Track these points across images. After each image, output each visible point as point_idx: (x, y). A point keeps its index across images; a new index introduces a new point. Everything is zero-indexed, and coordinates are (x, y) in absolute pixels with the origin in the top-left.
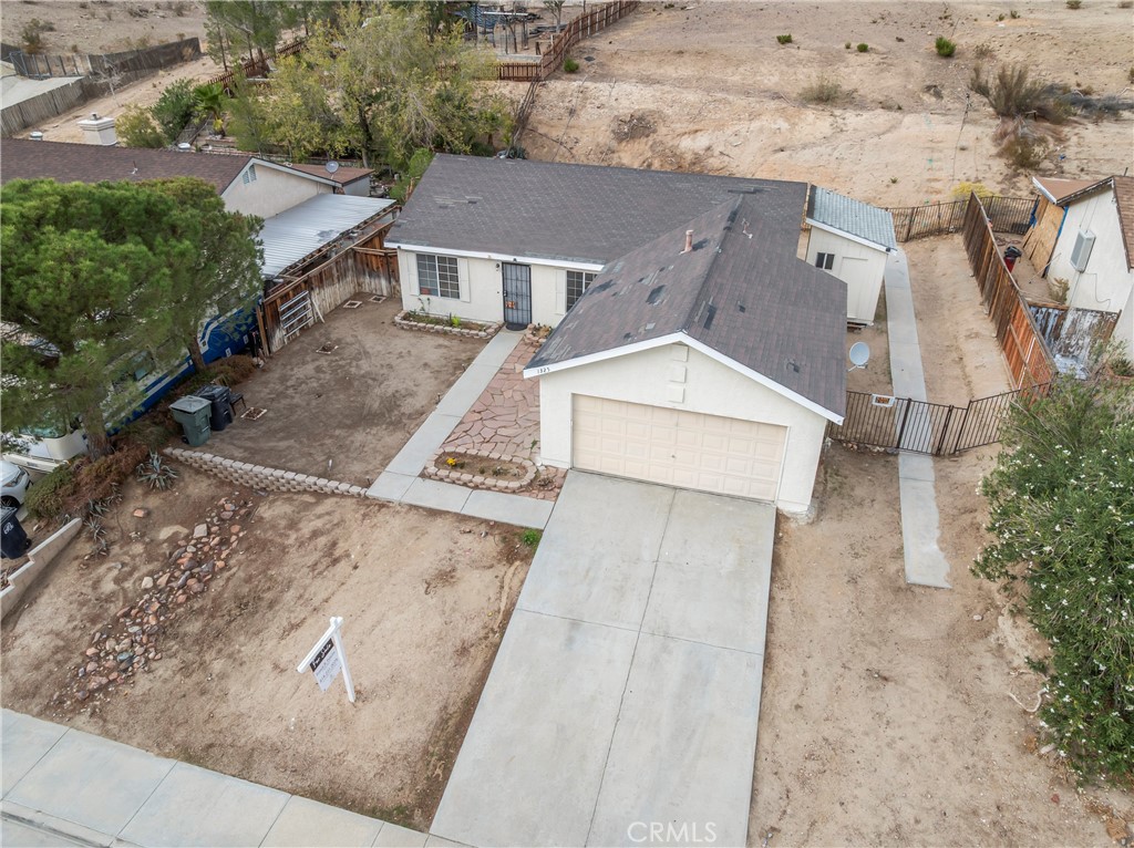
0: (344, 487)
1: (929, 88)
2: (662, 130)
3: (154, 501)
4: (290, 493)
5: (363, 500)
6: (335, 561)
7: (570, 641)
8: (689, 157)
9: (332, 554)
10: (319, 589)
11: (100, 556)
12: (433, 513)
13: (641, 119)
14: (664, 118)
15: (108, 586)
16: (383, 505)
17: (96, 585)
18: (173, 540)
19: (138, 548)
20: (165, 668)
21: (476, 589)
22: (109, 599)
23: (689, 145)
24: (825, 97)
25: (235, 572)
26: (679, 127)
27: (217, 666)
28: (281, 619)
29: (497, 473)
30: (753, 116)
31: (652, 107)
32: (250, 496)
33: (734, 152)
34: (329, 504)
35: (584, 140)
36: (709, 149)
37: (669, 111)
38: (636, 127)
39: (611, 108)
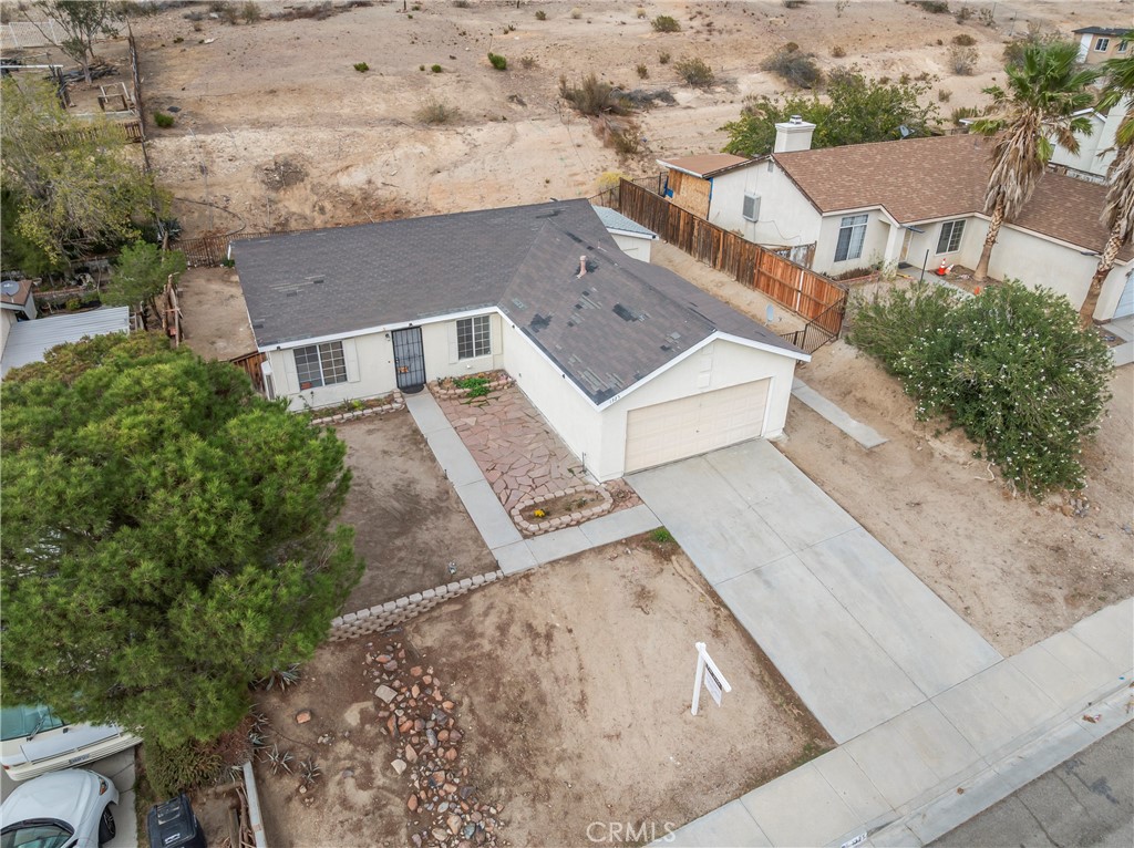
1: (512, 98)
2: (314, 172)
4: (430, 613)
5: (506, 581)
6: (549, 637)
8: (357, 195)
9: (538, 635)
11: (314, 781)
12: (574, 559)
13: (286, 164)
14: (309, 160)
15: (363, 798)
16: (527, 576)
17: (345, 804)
18: (366, 717)
19: (344, 748)
20: (518, 810)
22: (378, 805)
23: (352, 180)
24: (439, 118)
26: (331, 166)
27: (562, 772)
28: (565, 709)
29: (582, 505)
30: (393, 145)
31: (290, 150)
32: (388, 636)
33: (395, 181)
35: (236, 197)
36: (370, 182)
37: (309, 153)
38: (286, 174)
39: (245, 159)
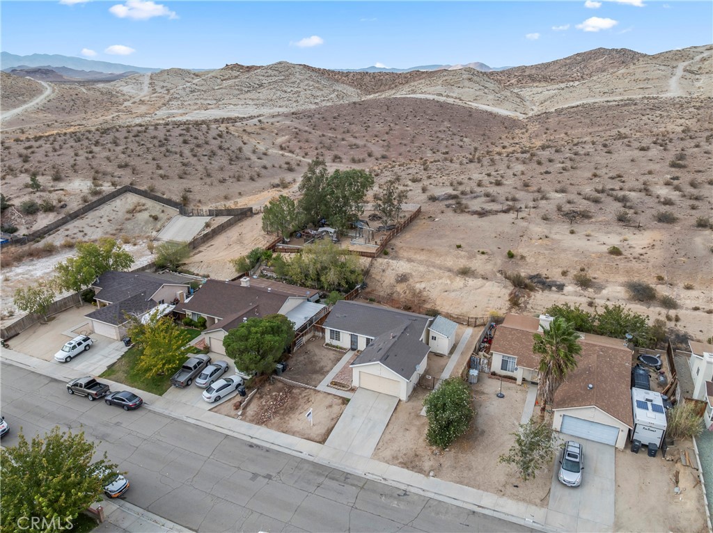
0: (311, 387)
1: (499, 271)
2: (411, 280)
3: (271, 387)
4: (299, 387)
5: (315, 390)
6: (309, 402)
7: (352, 419)
8: (418, 291)
9: (308, 400)
10: (306, 407)
11: (261, 397)
12: (329, 394)
13: (405, 276)
14: (412, 275)
15: (264, 403)
16: (319, 391)
17: (261, 403)
18: (275, 395)
19: (269, 396)
20: (277, 419)
21: (336, 409)
23: (419, 286)
24: (465, 272)
25: (289, 402)
26: (416, 280)
27: (287, 419)
28: (299, 411)
29: (343, 387)
30: (440, 278)
31: (409, 272)
32: (291, 387)
33: (431, 290)
34: (308, 390)
35: (387, 281)
36: (424, 288)
37: (414, 274)
38: (403, 279)
39: (396, 271)
